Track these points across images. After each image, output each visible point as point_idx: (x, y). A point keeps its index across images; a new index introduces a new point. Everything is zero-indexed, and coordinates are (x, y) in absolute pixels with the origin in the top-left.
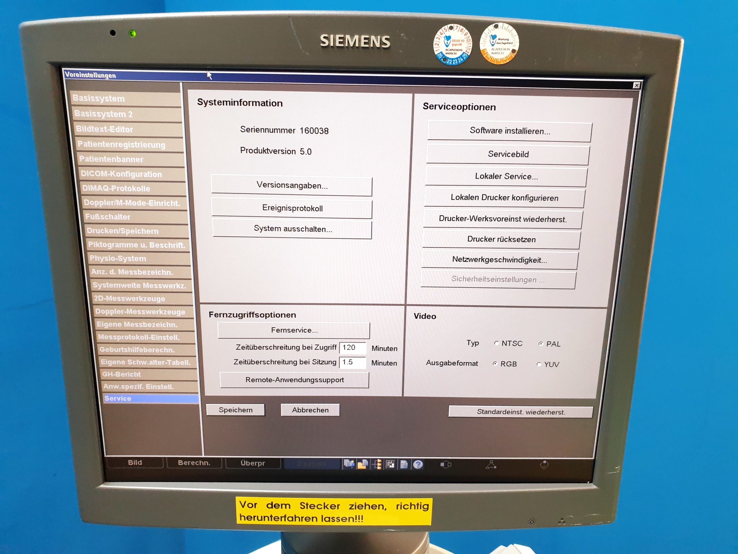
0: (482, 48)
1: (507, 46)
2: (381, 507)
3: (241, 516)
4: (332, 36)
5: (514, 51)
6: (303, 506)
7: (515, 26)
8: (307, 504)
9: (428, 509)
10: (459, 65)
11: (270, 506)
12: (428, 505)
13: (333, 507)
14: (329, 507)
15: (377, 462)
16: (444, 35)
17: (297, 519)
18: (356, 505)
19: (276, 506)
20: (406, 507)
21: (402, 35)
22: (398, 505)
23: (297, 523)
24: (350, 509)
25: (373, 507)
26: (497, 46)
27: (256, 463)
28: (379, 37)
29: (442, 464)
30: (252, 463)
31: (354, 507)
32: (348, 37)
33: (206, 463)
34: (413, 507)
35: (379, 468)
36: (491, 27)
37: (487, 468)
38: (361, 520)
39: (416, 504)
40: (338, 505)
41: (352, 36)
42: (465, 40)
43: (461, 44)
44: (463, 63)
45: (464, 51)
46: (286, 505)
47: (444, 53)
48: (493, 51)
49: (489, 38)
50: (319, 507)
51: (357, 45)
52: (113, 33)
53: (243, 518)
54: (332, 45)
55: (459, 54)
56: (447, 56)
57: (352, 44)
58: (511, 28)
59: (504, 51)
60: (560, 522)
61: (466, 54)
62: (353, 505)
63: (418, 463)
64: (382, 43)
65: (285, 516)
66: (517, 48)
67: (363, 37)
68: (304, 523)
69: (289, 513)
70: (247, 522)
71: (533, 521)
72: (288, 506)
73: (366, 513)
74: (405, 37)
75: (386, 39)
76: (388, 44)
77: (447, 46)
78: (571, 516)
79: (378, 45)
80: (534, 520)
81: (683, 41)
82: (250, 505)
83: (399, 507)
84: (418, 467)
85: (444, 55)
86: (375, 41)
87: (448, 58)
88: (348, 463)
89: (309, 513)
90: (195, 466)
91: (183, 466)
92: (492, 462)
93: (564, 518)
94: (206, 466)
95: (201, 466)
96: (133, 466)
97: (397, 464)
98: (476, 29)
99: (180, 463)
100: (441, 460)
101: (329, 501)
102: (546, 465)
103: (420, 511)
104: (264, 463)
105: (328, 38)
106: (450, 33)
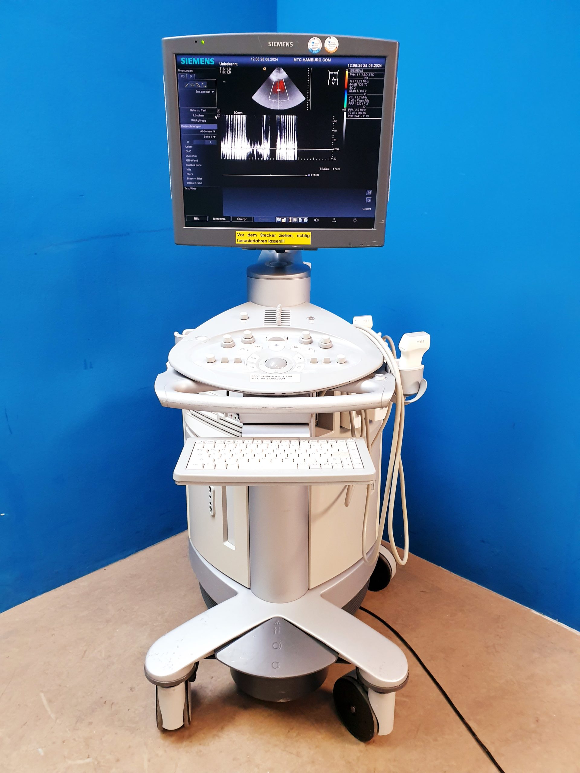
0: (325, 46)
1: (334, 45)
2: (291, 236)
3: (238, 240)
5: (336, 47)
6: (262, 235)
7: (337, 38)
8: (263, 234)
9: (309, 237)
10: (317, 53)
11: (249, 235)
12: (309, 235)
13: (273, 236)
14: (271, 236)
15: (290, 219)
16: (312, 42)
17: (259, 241)
19: (251, 235)
20: (301, 236)
22: (298, 235)
23: (259, 243)
25: (288, 236)
26: (330, 46)
28: (289, 43)
29: (315, 220)
30: (242, 219)
31: (281, 236)
32: (278, 43)
34: (303, 236)
35: (291, 222)
36: (329, 38)
37: (333, 222)
38: (283, 242)
39: (305, 235)
40: (275, 235)
41: (280, 43)
42: (319, 43)
43: (318, 45)
44: (319, 52)
45: (319, 47)
48: (330, 48)
49: (327, 42)
50: (268, 236)
51: (281, 46)
53: (238, 241)
54: (272, 46)
55: (317, 49)
56: (313, 50)
57: (279, 46)
58: (335, 38)
59: (333, 48)
60: (361, 245)
61: (320, 49)
63: (306, 219)
64: (290, 45)
65: (255, 240)
66: (338, 46)
68: (262, 243)
69: (256, 238)
70: (240, 243)
71: (350, 244)
72: (256, 235)
73: (285, 238)
74: (298, 43)
75: (292, 43)
77: (313, 46)
78: (366, 242)
79: (288, 46)
81: (397, 43)
82: (241, 235)
83: (298, 236)
84: (306, 221)
85: (312, 49)
88: (278, 219)
89: (264, 238)
90: (220, 220)
91: (215, 220)
92: (334, 219)
93: (363, 243)
94: (224, 220)
95: (222, 220)
96: (196, 220)
97: (298, 220)
98: (323, 39)
99: (214, 219)
100: (315, 218)
101: (272, 233)
102: (355, 220)
103: (306, 238)
104: (246, 219)
105: (271, 43)
106: (314, 41)
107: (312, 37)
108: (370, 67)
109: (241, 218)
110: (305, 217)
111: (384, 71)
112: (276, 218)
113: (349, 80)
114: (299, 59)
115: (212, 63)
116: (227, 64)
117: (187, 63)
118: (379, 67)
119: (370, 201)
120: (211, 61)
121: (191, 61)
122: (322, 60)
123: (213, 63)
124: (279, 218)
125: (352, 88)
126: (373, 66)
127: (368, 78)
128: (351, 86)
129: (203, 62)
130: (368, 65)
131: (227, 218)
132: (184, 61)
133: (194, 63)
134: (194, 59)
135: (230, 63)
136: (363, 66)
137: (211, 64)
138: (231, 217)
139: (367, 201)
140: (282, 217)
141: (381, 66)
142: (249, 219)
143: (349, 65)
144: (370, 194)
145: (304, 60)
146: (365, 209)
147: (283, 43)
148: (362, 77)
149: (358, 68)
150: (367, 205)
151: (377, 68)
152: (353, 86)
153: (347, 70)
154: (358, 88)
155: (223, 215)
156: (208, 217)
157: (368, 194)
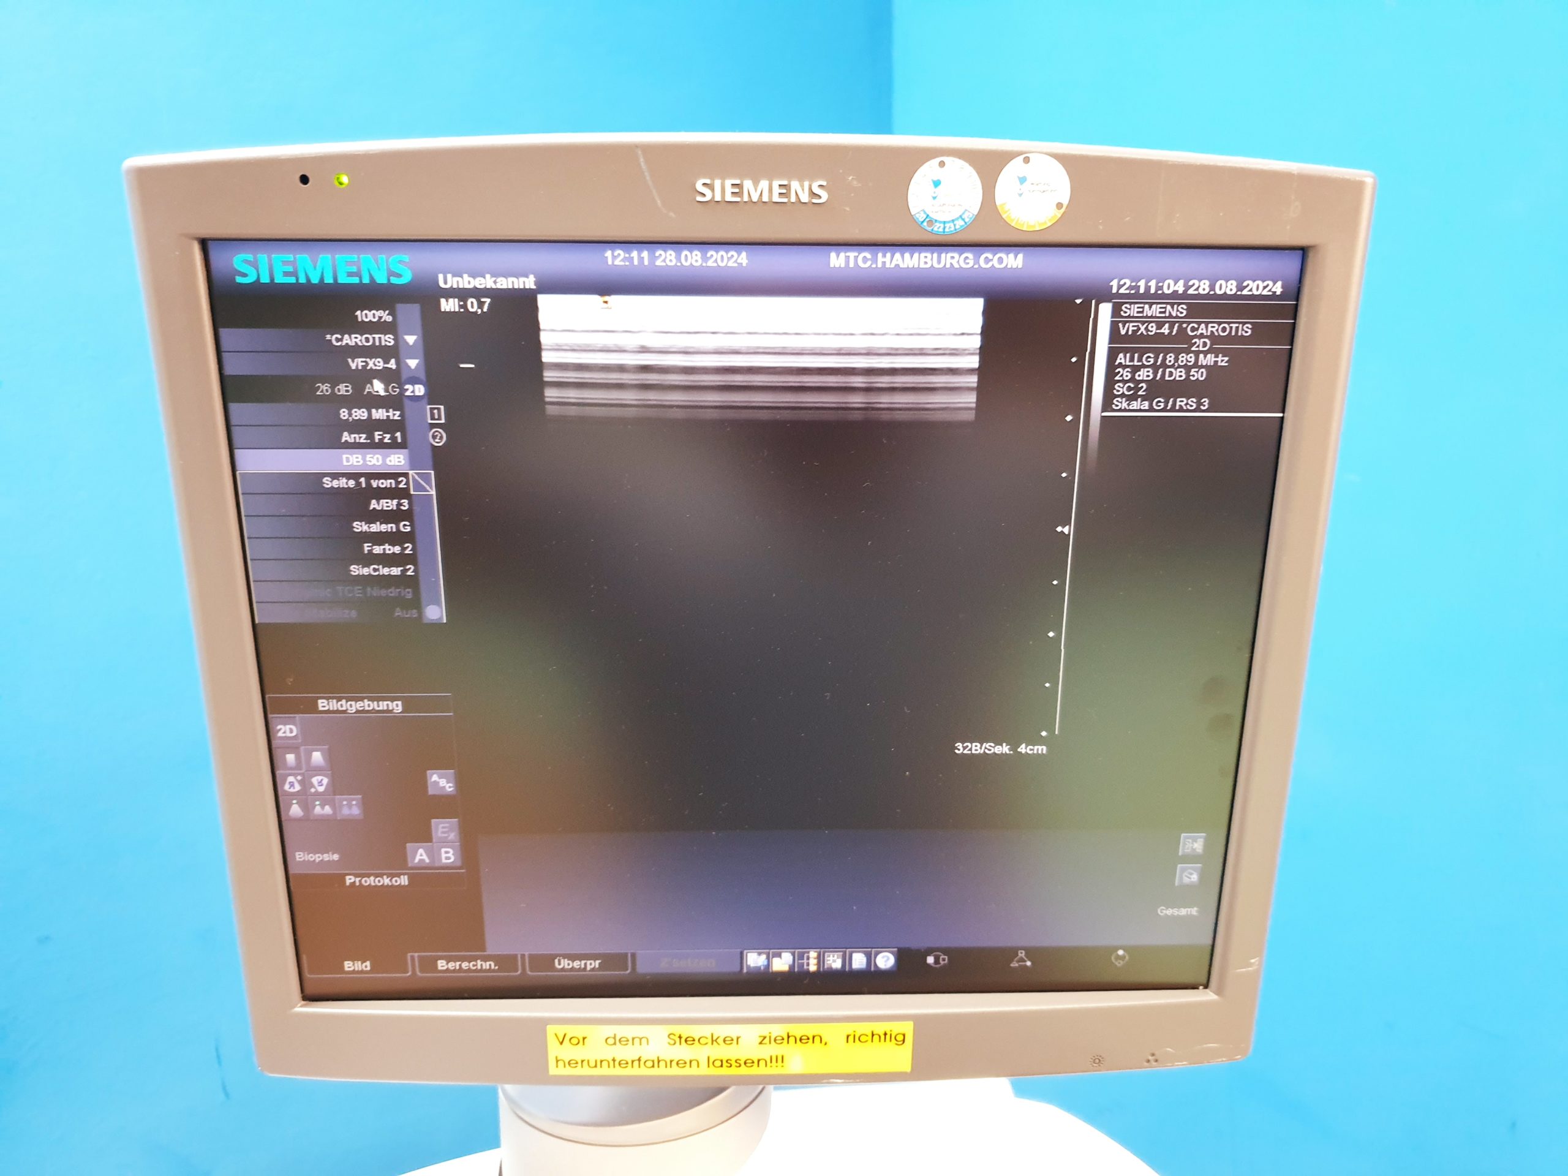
0: (999, 201)
1: (1048, 196)
2: (817, 1039)
3: (557, 1061)
4: (718, 182)
5: (1059, 206)
6: (674, 1040)
7: (1062, 159)
8: (680, 1037)
9: (904, 1041)
10: (957, 233)
11: (611, 1041)
12: (904, 1035)
13: (728, 1040)
14: (720, 1041)
15: (809, 958)
16: (928, 178)
17: (662, 1064)
18: (770, 1037)
19: (623, 1041)
20: (863, 1038)
21: (850, 178)
22: (848, 1036)
23: (662, 1071)
24: (761, 1043)
25: (803, 1039)
26: (1027, 196)
27: (583, 962)
28: (806, 184)
29: (930, 960)
30: (576, 964)
31: (767, 1040)
32: (748, 184)
33: (490, 965)
34: (876, 1038)
35: (813, 968)
36: (1017, 161)
37: (1014, 964)
38: (779, 1065)
39: (881, 1033)
40: (738, 1037)
41: (756, 183)
42: (969, 188)
43: (960, 195)
44: (965, 229)
45: (966, 205)
46: (641, 1039)
47: (929, 212)
48: (1022, 205)
49: (1012, 182)
50: (703, 1041)
51: (765, 199)
52: (304, 180)
53: (561, 1064)
54: (718, 198)
55: (956, 210)
56: (934, 216)
57: (755, 197)
58: (1054, 161)
59: (1042, 205)
60: (1148, 1061)
61: (969, 213)
62: (765, 1038)
63: (885, 959)
64: (812, 194)
65: (639, 1060)
66: (1065, 201)
67: (776, 184)
68: (675, 1071)
69: (649, 1052)
70: (569, 1071)
71: (1099, 1060)
72: (644, 1041)
73: (789, 1050)
74: (855, 183)
75: (820, 186)
77: (934, 197)
78: (1168, 1049)
79: (804, 198)
80: (1101, 1060)
82: (575, 1041)
83: (851, 1039)
84: (885, 965)
85: (928, 216)
86: (800, 190)
87: (936, 220)
88: (755, 960)
89: (684, 1052)
90: (469, 970)
91: (447, 970)
92: (1022, 954)
93: (1156, 1053)
94: (490, 970)
95: (481, 970)
96: (354, 972)
97: (847, 960)
98: (988, 166)
99: (442, 965)
100: (929, 951)
101: (722, 1031)
102: (1122, 958)
103: (890, 1045)
104: (598, 962)
105: (710, 186)
106: (939, 173)
107: (932, 153)
108: (1225, 296)
109: (572, 957)
110: (885, 947)
111: (1295, 311)
112: (742, 953)
113: (1112, 354)
114: (856, 258)
115: (398, 275)
116: (479, 283)
117: (265, 280)
118: (1265, 292)
119: (1195, 877)
120: (397, 268)
121: (289, 269)
122: (977, 261)
123: (406, 278)
124: (760, 954)
125: (1129, 389)
126: (1240, 288)
127: (1212, 344)
128: (1125, 382)
129: (349, 274)
130: (1213, 286)
131: (505, 961)
133: (302, 280)
135: (495, 275)
136: (1187, 287)
137: (395, 280)
138: (523, 956)
139: (1181, 878)
140: (773, 948)
141: (1279, 288)
142: (609, 960)
143: (1114, 283)
144: (1194, 850)
145: (884, 263)
146: (1169, 912)
147: (777, 182)
148: (1182, 341)
149: (1164, 296)
150: (1185, 896)
151: (1261, 297)
152: (1132, 380)
153: (1105, 310)
154: (1158, 389)
155: (483, 949)
156: (413, 958)
157: (1188, 851)
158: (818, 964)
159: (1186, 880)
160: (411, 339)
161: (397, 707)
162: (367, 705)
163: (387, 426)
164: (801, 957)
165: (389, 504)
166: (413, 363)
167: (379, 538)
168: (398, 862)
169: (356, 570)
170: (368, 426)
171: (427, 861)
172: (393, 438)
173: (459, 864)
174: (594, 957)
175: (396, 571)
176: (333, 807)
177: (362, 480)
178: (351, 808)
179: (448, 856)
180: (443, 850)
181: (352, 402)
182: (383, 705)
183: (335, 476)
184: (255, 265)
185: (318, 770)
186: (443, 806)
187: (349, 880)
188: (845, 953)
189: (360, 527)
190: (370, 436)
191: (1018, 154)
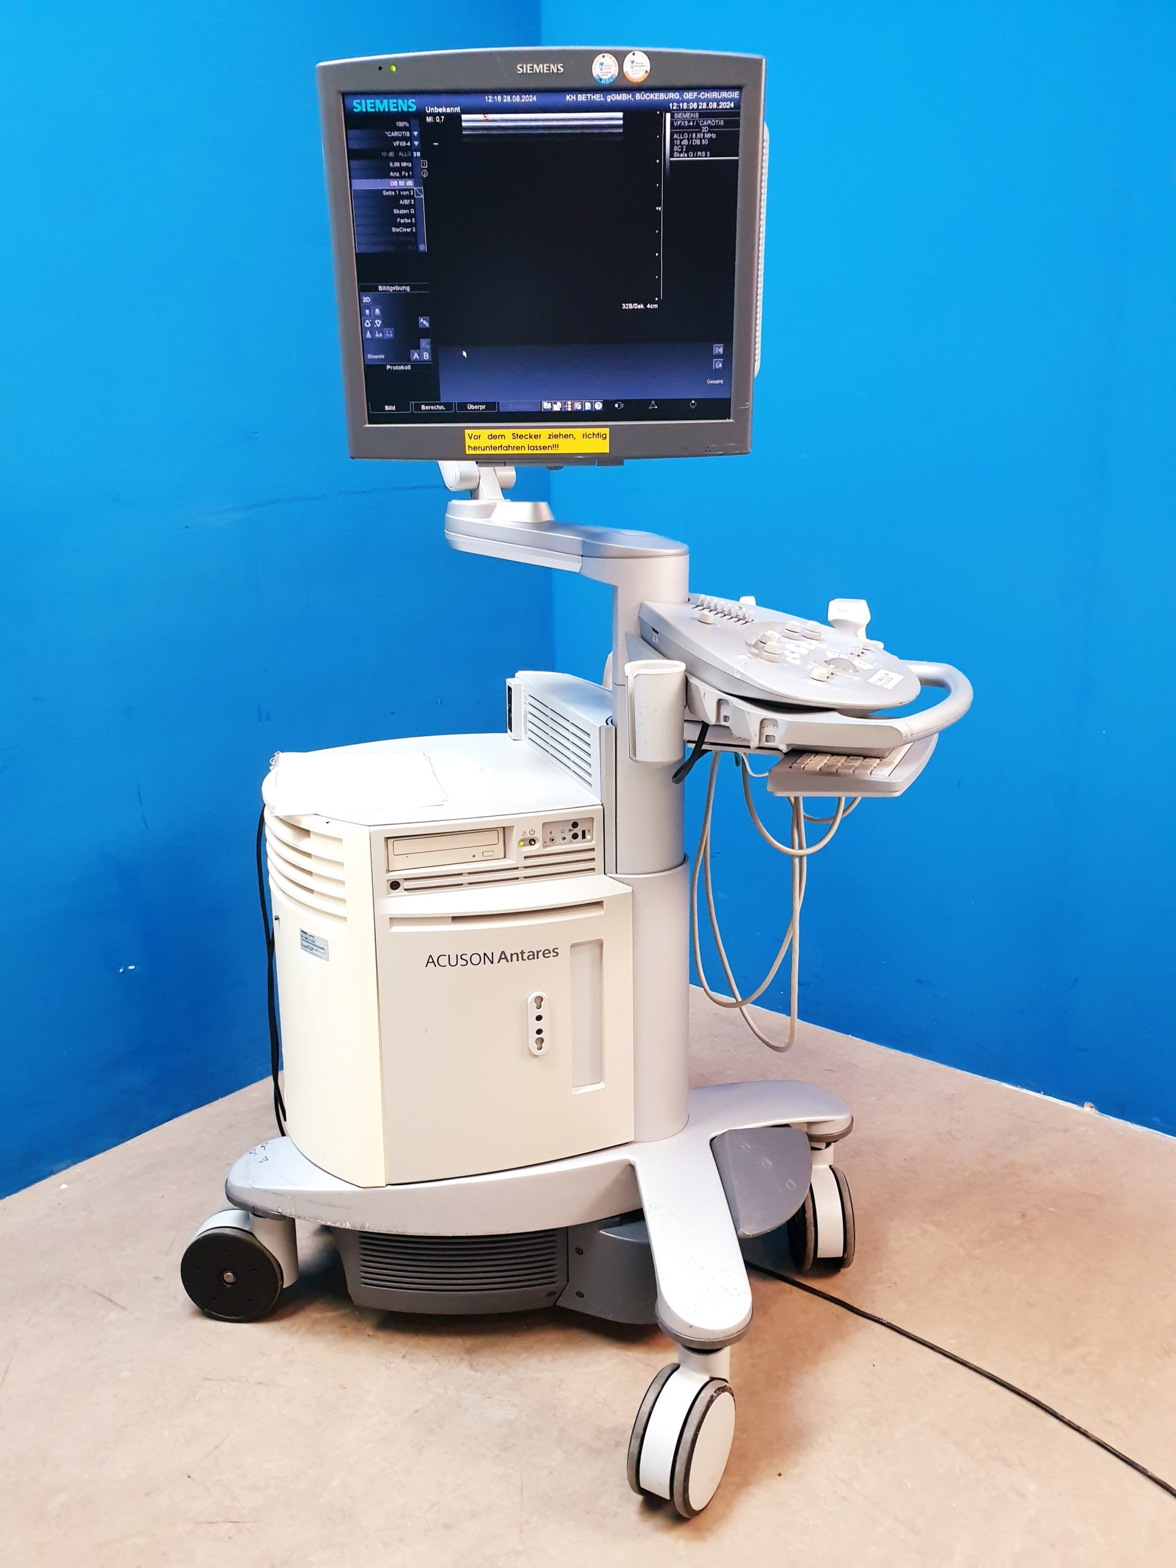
0: (625, 70)
1: (642, 68)
2: (571, 436)
3: (469, 447)
4: (525, 66)
5: (646, 72)
6: (515, 436)
7: (645, 53)
8: (517, 435)
9: (606, 437)
10: (610, 83)
11: (490, 437)
12: (606, 435)
13: (536, 437)
14: (533, 437)
15: (568, 404)
16: (599, 62)
17: (510, 448)
19: (495, 437)
20: (590, 436)
21: (571, 63)
22: (584, 435)
23: (510, 452)
24: (549, 438)
25: (566, 436)
26: (635, 68)
27: (479, 405)
28: (556, 65)
29: (616, 405)
30: (476, 407)
31: (551, 437)
32: (535, 66)
33: (442, 406)
34: (595, 436)
35: (570, 409)
36: (631, 54)
37: (650, 408)
38: (557, 448)
39: (597, 434)
40: (540, 435)
41: (538, 65)
42: (614, 65)
43: (610, 68)
45: (613, 73)
46: (502, 436)
47: (600, 75)
48: (633, 72)
49: (629, 63)
50: (526, 437)
51: (542, 72)
52: (380, 68)
54: (525, 72)
56: (602, 77)
57: (538, 71)
58: (643, 55)
59: (641, 72)
60: (706, 451)
61: (614, 76)
63: (599, 404)
64: (558, 69)
65: (501, 446)
66: (649, 70)
68: (515, 452)
69: (504, 443)
70: (473, 452)
71: (686, 449)
73: (559, 441)
74: (573, 64)
75: (561, 66)
76: (562, 70)
77: (601, 70)
78: (714, 445)
79: (555, 71)
81: (764, 60)
82: (476, 437)
84: (598, 407)
85: (599, 77)
86: (554, 68)
87: (602, 81)
88: (546, 405)
89: (518, 442)
90: (434, 410)
91: (426, 410)
92: (653, 402)
93: (709, 446)
94: (442, 410)
95: (439, 410)
96: (389, 411)
97: (583, 405)
98: (620, 57)
99: (423, 407)
100: (616, 401)
101: (534, 432)
102: (694, 404)
103: (600, 439)
104: (485, 406)
105: (522, 67)
106: (603, 60)
107: (600, 52)
108: (712, 109)
109: (474, 404)
110: (598, 399)
111: (738, 115)
112: (541, 402)
113: (672, 134)
114: (576, 97)
115: (411, 108)
116: (440, 110)
117: (364, 110)
118: (728, 107)
119: (721, 365)
120: (411, 105)
121: (373, 105)
122: (619, 96)
123: (414, 109)
124: (548, 403)
125: (679, 148)
126: (718, 105)
127: (709, 128)
128: (678, 145)
129: (394, 107)
130: (708, 105)
131: (448, 406)
132: (361, 106)
133: (377, 110)
134: (378, 102)
135: (446, 107)
136: (698, 106)
137: (410, 110)
138: (455, 403)
139: (715, 365)
140: (553, 399)
141: (732, 105)
142: (490, 405)
143: (671, 105)
144: (719, 352)
145: (586, 99)
146: (712, 382)
147: (545, 65)
148: (698, 127)
149: (689, 110)
150: (717, 374)
151: (726, 109)
152: (680, 144)
153: (668, 115)
154: (691, 148)
155: (440, 400)
156: (412, 404)
157: (717, 352)
158: (572, 408)
159: (717, 367)
160: (416, 133)
161: (408, 289)
162: (397, 288)
163: (407, 169)
164: (565, 405)
165: (406, 202)
166: (416, 143)
167: (402, 216)
168: (407, 360)
169: (394, 230)
170: (400, 169)
171: (418, 358)
172: (409, 174)
173: (430, 360)
174: (482, 404)
175: (409, 230)
176: (383, 334)
177: (397, 192)
178: (389, 334)
179: (426, 356)
180: (425, 353)
181: (394, 160)
182: (403, 288)
183: (387, 190)
184: (360, 104)
185: (377, 317)
186: (425, 333)
187: (388, 367)
188: (582, 402)
189: (396, 211)
190: (400, 174)
191: (631, 52)
